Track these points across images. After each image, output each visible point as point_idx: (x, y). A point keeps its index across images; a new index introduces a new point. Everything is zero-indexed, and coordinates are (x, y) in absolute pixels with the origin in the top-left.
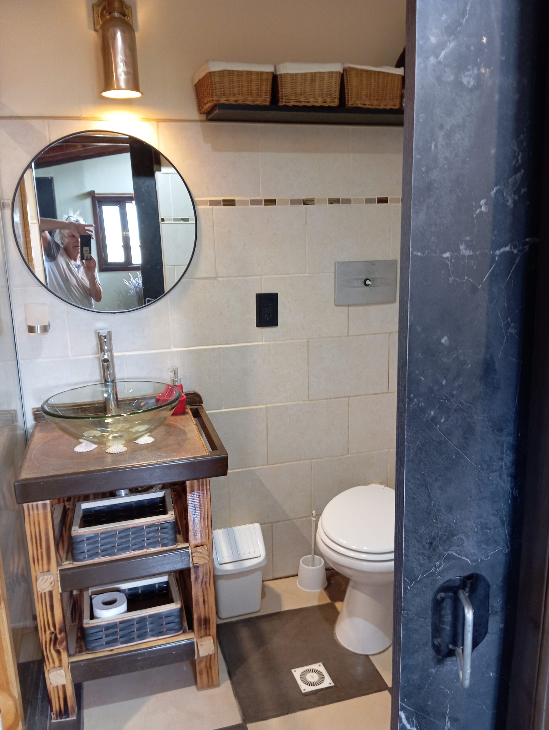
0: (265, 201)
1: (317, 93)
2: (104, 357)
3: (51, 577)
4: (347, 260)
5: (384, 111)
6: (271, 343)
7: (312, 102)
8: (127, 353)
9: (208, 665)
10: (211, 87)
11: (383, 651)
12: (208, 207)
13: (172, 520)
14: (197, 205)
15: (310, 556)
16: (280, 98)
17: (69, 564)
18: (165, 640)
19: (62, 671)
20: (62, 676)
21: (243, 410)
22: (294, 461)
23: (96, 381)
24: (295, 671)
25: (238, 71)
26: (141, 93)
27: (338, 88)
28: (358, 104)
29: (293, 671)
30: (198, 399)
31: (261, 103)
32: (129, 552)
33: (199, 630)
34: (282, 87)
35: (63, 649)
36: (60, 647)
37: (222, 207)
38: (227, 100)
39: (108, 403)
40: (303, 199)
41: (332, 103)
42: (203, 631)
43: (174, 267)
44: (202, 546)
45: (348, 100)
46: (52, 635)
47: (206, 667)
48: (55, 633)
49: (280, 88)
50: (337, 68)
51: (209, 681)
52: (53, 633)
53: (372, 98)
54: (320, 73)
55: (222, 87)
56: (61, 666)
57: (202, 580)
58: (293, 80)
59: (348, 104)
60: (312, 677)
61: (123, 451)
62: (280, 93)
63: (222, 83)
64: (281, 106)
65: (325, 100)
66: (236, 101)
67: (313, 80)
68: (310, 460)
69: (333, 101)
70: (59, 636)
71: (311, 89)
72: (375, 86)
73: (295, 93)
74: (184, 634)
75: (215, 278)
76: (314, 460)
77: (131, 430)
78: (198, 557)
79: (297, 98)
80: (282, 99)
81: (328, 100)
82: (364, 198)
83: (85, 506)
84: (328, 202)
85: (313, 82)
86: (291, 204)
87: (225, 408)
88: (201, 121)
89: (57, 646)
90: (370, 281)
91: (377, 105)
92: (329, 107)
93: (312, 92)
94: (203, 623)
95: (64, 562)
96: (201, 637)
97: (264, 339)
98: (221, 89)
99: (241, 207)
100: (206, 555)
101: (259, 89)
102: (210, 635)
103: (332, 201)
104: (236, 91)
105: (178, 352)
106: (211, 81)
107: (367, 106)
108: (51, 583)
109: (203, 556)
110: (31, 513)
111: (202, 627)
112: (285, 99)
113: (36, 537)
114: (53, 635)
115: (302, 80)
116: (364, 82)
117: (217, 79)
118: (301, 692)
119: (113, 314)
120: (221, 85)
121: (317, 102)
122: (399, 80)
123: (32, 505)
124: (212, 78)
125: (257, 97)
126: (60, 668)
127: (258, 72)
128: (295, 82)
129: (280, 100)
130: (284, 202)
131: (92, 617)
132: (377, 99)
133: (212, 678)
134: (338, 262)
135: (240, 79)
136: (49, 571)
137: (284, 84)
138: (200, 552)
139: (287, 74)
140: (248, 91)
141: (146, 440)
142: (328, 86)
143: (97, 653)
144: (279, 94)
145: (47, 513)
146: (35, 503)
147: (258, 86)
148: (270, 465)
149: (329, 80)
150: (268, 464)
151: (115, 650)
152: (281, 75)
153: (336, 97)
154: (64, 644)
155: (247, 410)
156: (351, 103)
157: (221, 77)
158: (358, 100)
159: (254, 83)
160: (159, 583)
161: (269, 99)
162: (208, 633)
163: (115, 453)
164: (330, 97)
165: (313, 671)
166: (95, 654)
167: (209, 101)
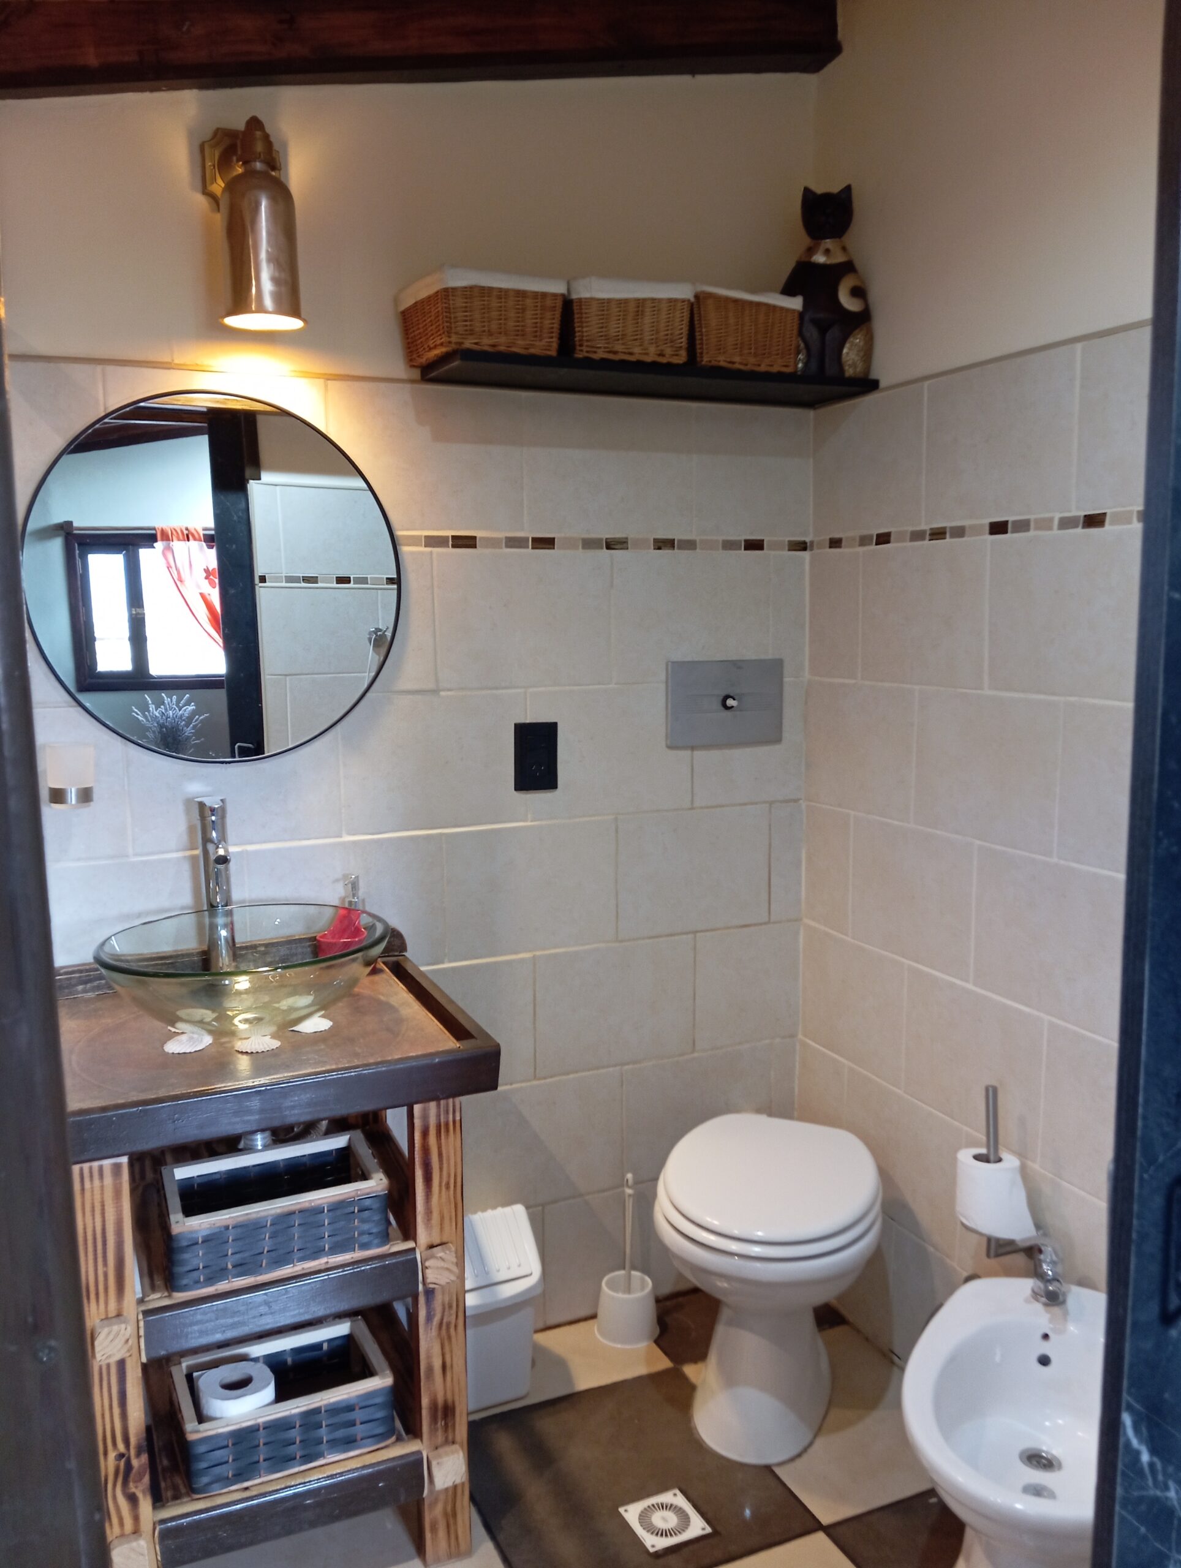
0: (535, 540)
1: (647, 337)
2: (217, 852)
3: (126, 1329)
4: (689, 659)
5: (767, 377)
6: (544, 823)
7: (637, 353)
8: (250, 848)
9: (449, 1508)
10: (446, 317)
11: (799, 1455)
12: (422, 549)
13: (382, 1191)
14: (400, 545)
15: (622, 1272)
16: (577, 343)
17: (161, 1298)
18: (360, 1459)
19: (142, 1543)
20: (142, 1555)
21: (488, 965)
22: (589, 1070)
23: (183, 908)
24: (626, 1511)
25: (500, 290)
26: (304, 320)
27: (685, 331)
28: (719, 361)
29: (621, 1510)
30: (397, 942)
31: (544, 352)
32: (292, 1265)
33: (433, 1431)
34: (581, 322)
35: (144, 1492)
36: (136, 1487)
37: (450, 550)
38: (476, 344)
39: (213, 954)
40: (606, 539)
41: (675, 357)
42: (440, 1433)
43: (283, 677)
44: (444, 1246)
45: (701, 353)
46: (121, 1460)
47: (446, 1514)
48: (127, 1456)
49: (576, 325)
50: (683, 292)
51: (449, 1546)
52: (121, 1456)
53: (746, 351)
54: (653, 300)
55: (468, 318)
56: (136, 1531)
57: (442, 1320)
58: (603, 310)
59: (702, 361)
60: (664, 1519)
61: (275, 1048)
62: (577, 334)
63: (468, 309)
64: (578, 360)
65: (662, 350)
66: (494, 346)
67: (640, 313)
68: (618, 1068)
69: (676, 353)
70: (135, 1463)
71: (636, 329)
72: (751, 329)
73: (606, 336)
74: (398, 1443)
75: (435, 692)
76: (626, 1067)
77: (277, 1005)
78: (438, 1268)
79: (610, 346)
80: (581, 345)
81: (668, 351)
82: (721, 538)
83: (184, 1172)
84: (654, 546)
85: (640, 317)
86: (584, 548)
87: (450, 961)
88: (412, 381)
89: (131, 1485)
90: (734, 699)
91: (754, 365)
92: (669, 364)
93: (637, 335)
94: (440, 1414)
95: (148, 1296)
96: (437, 1448)
97: (529, 816)
98: (466, 321)
99: (488, 551)
100: (453, 1263)
101: (538, 325)
102: (453, 1443)
103: (663, 544)
104: (494, 326)
105: (354, 843)
106: (447, 305)
107: (737, 366)
108: (127, 1341)
109: (446, 1266)
110: (87, 1185)
111: (439, 1424)
112: (587, 346)
113: (95, 1239)
114: (123, 1460)
115: (620, 311)
116: (732, 321)
117: (459, 302)
118: (647, 1551)
119: (224, 765)
120: (466, 314)
121: (647, 354)
122: (794, 319)
123: (91, 1168)
124: (449, 300)
125: (533, 339)
126: (135, 1536)
127: (537, 292)
128: (607, 315)
129: (578, 348)
130: (570, 544)
131: (201, 1418)
132: (755, 353)
133: (457, 1538)
134: (673, 663)
135: (503, 304)
136: (119, 1315)
137: (586, 318)
138: (441, 1258)
139: (592, 299)
140: (518, 328)
141: (317, 1024)
142: (668, 326)
143: (215, 1498)
144: (575, 337)
145: (121, 1183)
146: (95, 1164)
147: (537, 318)
148: (539, 1079)
149: (670, 314)
150: (535, 1078)
151: (254, 1488)
152: (580, 300)
153: (681, 347)
154: (146, 1479)
155: (496, 963)
156: (708, 359)
157: (466, 298)
158: (720, 353)
159: (529, 314)
160: (330, 1341)
161: (555, 345)
162: (450, 1438)
163: (257, 1052)
164: (672, 346)
165: (662, 1506)
166: (211, 1498)
167: (442, 344)
